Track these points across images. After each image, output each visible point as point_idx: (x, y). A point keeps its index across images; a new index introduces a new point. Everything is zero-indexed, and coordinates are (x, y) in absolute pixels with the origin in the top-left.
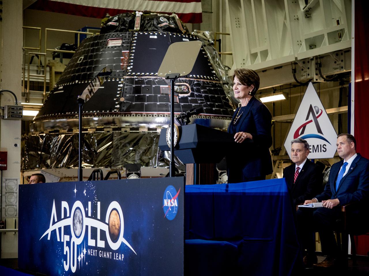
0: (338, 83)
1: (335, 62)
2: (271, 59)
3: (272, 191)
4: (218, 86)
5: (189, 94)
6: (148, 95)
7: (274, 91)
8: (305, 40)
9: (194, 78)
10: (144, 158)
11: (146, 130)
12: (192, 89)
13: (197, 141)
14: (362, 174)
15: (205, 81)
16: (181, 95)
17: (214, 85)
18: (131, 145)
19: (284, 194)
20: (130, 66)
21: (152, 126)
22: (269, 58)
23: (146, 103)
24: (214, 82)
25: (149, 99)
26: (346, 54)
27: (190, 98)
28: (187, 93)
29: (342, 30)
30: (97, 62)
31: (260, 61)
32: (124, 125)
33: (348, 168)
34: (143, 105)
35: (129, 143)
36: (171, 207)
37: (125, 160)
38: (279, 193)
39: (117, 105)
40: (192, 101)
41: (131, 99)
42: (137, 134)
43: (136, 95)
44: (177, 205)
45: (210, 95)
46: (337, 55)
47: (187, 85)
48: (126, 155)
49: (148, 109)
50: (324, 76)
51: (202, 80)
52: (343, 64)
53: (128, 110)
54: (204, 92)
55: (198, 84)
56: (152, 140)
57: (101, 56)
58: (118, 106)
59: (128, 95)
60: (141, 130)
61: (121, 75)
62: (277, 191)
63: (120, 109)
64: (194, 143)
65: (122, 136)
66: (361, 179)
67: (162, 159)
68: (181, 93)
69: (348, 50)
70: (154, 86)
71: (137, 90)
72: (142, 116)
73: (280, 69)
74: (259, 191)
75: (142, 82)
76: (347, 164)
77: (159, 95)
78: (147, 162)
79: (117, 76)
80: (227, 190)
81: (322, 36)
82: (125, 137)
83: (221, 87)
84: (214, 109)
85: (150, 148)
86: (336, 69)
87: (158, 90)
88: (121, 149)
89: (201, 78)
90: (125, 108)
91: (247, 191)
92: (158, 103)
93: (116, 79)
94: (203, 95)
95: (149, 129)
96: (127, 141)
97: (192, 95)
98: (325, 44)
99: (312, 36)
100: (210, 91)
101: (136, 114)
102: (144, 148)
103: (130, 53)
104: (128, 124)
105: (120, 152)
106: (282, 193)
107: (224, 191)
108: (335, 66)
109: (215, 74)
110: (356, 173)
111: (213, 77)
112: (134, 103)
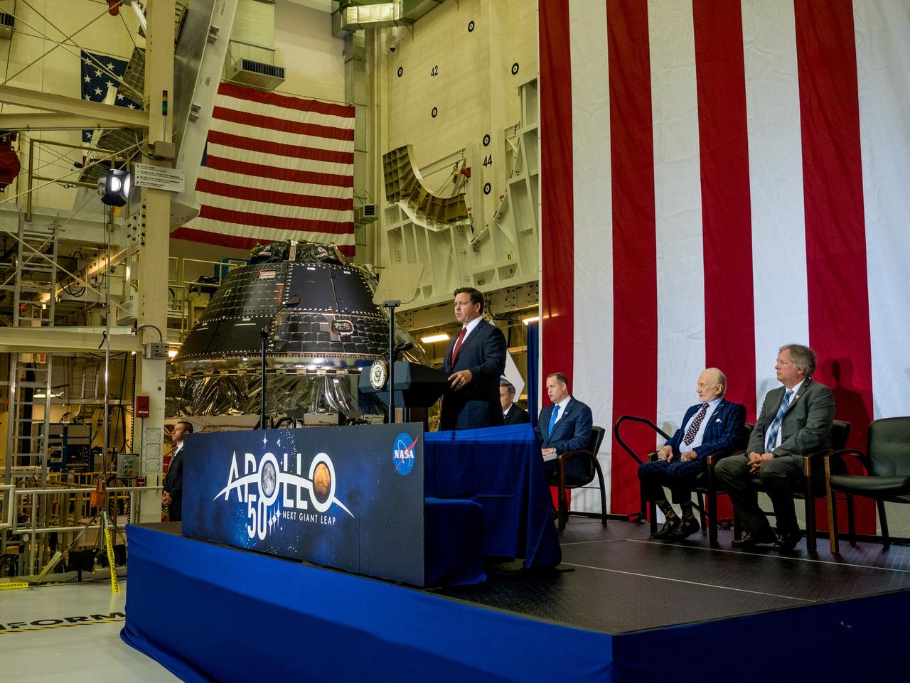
0: (506, 322)
1: (506, 300)
2: (435, 296)
3: (515, 439)
4: (383, 324)
5: (352, 333)
6: (306, 333)
7: (437, 330)
8: (474, 275)
9: (357, 314)
10: (302, 403)
11: (305, 372)
12: (355, 327)
13: (410, 380)
14: (580, 419)
15: (368, 318)
16: (343, 334)
17: (379, 323)
18: (287, 390)
19: (531, 443)
20: (285, 300)
21: (311, 368)
22: (434, 294)
23: (304, 342)
24: (379, 319)
25: (308, 337)
26: (518, 290)
27: (352, 337)
28: (349, 331)
29: (515, 265)
30: (248, 296)
31: (423, 298)
32: (278, 366)
33: (561, 413)
34: (300, 344)
35: (284, 387)
36: (405, 460)
37: (280, 405)
38: (524, 441)
39: (271, 343)
40: (355, 340)
41: (287, 337)
42: (295, 377)
43: (293, 333)
44: (413, 457)
45: (375, 334)
46: (508, 291)
47: (350, 322)
48: (281, 400)
49: (306, 348)
50: (494, 315)
51: (365, 317)
52: (514, 302)
53: (284, 351)
54: (368, 330)
55: (361, 322)
56: (311, 383)
57: (251, 289)
58: (272, 345)
59: (283, 333)
60: (298, 372)
61: (275, 310)
62: (522, 439)
63: (274, 348)
64: (407, 383)
65: (277, 378)
66: (577, 425)
67: (323, 404)
68: (343, 331)
69: (533, 285)
70: (312, 323)
71: (294, 327)
72: (299, 356)
73: (445, 307)
74: (497, 439)
75: (299, 318)
76: (559, 407)
77: (318, 334)
78: (305, 407)
79: (271, 311)
80: (453, 439)
81: (493, 271)
82: (281, 380)
83: (386, 325)
84: (379, 349)
85: (309, 392)
86: (506, 307)
87: (317, 327)
88: (276, 393)
89: (364, 315)
90: (279, 348)
91: (480, 440)
92: (318, 342)
93: (269, 315)
94: (367, 333)
95: (307, 371)
96: (282, 385)
97: (355, 333)
98: (495, 280)
99: (480, 272)
100: (374, 329)
101: (293, 354)
102: (301, 393)
103: (285, 286)
104: (282, 365)
105: (273, 396)
106: (529, 441)
107: (450, 440)
108: (506, 303)
109: (379, 311)
110: (571, 418)
111: (377, 313)
112: (290, 342)
